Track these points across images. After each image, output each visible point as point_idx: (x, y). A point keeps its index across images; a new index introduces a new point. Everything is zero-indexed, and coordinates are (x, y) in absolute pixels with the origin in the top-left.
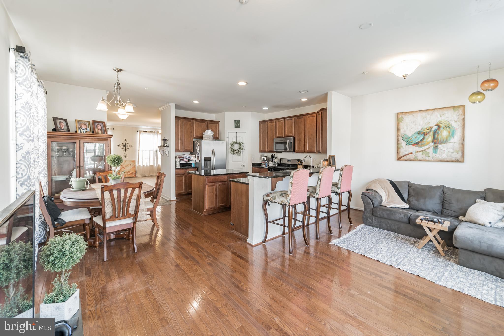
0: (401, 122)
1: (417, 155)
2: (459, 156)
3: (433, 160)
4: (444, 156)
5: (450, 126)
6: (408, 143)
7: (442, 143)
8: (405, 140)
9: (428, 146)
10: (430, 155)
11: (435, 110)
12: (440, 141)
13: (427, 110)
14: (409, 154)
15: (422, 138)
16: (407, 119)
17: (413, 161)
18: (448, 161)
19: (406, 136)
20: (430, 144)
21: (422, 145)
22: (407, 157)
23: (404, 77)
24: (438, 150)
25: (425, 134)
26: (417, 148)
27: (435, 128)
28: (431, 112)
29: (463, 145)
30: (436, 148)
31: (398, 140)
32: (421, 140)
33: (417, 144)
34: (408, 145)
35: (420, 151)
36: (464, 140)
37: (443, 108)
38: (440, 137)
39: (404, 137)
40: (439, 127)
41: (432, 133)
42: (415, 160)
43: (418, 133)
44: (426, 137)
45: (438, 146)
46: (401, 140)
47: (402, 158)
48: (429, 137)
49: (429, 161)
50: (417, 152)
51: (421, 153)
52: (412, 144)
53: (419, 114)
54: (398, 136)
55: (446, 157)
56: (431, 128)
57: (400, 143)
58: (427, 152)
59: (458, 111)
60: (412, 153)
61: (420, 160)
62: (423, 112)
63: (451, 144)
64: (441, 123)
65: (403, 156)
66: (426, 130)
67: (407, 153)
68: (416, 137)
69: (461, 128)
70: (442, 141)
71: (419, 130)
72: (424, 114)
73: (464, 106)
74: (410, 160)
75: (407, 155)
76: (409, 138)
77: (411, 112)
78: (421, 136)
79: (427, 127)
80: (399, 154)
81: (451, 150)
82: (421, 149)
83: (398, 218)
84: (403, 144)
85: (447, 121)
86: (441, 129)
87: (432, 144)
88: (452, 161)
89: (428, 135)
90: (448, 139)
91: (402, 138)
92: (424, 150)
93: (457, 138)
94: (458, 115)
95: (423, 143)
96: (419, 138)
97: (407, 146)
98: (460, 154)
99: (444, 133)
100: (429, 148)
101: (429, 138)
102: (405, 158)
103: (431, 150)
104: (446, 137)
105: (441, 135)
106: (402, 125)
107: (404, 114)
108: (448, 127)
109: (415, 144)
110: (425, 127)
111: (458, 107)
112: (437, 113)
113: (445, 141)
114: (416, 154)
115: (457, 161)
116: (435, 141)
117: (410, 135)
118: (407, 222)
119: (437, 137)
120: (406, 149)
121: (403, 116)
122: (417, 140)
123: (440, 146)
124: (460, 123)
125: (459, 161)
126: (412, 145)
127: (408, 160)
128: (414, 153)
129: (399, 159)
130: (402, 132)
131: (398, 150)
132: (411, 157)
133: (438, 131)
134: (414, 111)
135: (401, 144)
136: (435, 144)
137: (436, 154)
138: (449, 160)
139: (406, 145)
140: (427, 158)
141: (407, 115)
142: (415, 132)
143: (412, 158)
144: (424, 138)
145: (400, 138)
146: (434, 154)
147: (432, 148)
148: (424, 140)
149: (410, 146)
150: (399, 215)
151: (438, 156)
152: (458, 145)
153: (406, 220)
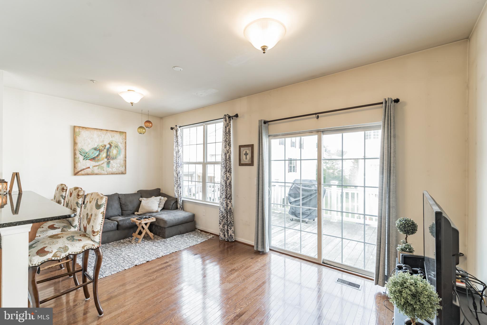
0: (79, 136)
1: (94, 169)
2: (123, 169)
3: (107, 173)
4: (114, 170)
5: (118, 147)
6: (86, 158)
7: (113, 159)
8: (83, 154)
9: (103, 161)
10: (105, 169)
11: (108, 131)
12: (112, 157)
13: (102, 130)
14: (87, 168)
15: (97, 154)
16: (84, 134)
17: (91, 175)
18: (117, 174)
19: (84, 151)
20: (104, 160)
21: (98, 160)
22: (84, 171)
23: (132, 104)
24: (110, 165)
25: (100, 151)
26: (94, 162)
27: (108, 146)
28: (105, 132)
29: (125, 161)
30: (108, 163)
31: (75, 154)
32: (98, 156)
33: (93, 159)
34: (85, 159)
35: (96, 166)
36: (126, 158)
37: (113, 131)
38: (111, 154)
39: (81, 151)
40: (111, 146)
41: (105, 150)
42: (92, 174)
43: (95, 149)
44: (102, 153)
45: (110, 161)
46: (78, 155)
47: (80, 173)
48: (103, 153)
49: (104, 174)
50: (94, 166)
51: (97, 167)
52: (89, 158)
53: (96, 132)
54: (75, 150)
55: (116, 170)
56: (105, 146)
57: (77, 157)
58: (102, 166)
59: (122, 136)
60: (89, 168)
61: (96, 174)
62: (98, 130)
63: (119, 160)
64: (112, 143)
65: (81, 171)
66: (101, 147)
67: (84, 167)
68: (93, 153)
69: (124, 149)
70: (113, 157)
71: (95, 146)
72: (99, 133)
73: (126, 133)
74: (88, 174)
75: (85, 169)
76: (86, 153)
77: (88, 128)
78: (97, 152)
79: (101, 145)
80: (76, 168)
81: (119, 166)
82: (97, 164)
83: (109, 228)
84: (81, 158)
85: (116, 142)
86: (112, 148)
87: (106, 160)
88: (119, 174)
89: (103, 152)
90: (117, 156)
91: (80, 153)
92: (99, 165)
93: (122, 156)
94: (123, 139)
95: (98, 158)
96: (95, 154)
97: (84, 161)
98: (124, 168)
99: (114, 152)
100: (104, 163)
101: (104, 155)
102: (82, 172)
103: (105, 165)
104: (115, 154)
105: (112, 153)
106: (79, 140)
107: (81, 128)
108: (116, 147)
109: (91, 159)
110: (101, 144)
111: (123, 132)
112: (109, 134)
113: (114, 157)
114: (92, 168)
115: (122, 173)
116: (108, 157)
117: (87, 150)
118: (116, 229)
119: (110, 154)
120: (82, 164)
121: (80, 130)
122: (94, 155)
123: (111, 162)
124: (124, 145)
125: (123, 173)
126: (89, 160)
127: (85, 174)
128: (91, 167)
129: (76, 174)
130: (79, 146)
131: (75, 165)
132: (89, 171)
133: (110, 149)
134: (91, 128)
135: (79, 158)
136: (108, 160)
137: (109, 168)
138: (117, 172)
139: (84, 159)
140: (103, 172)
141: (85, 130)
142: (91, 148)
143: (89, 173)
144: (99, 154)
145: (78, 153)
146: (108, 169)
147: (106, 163)
148: (100, 156)
149: (87, 160)
150: (110, 225)
151: (110, 170)
152: (123, 161)
153: (115, 227)
